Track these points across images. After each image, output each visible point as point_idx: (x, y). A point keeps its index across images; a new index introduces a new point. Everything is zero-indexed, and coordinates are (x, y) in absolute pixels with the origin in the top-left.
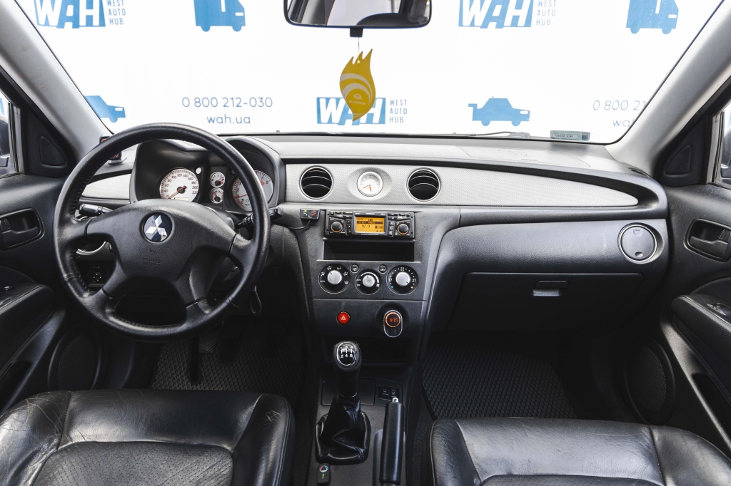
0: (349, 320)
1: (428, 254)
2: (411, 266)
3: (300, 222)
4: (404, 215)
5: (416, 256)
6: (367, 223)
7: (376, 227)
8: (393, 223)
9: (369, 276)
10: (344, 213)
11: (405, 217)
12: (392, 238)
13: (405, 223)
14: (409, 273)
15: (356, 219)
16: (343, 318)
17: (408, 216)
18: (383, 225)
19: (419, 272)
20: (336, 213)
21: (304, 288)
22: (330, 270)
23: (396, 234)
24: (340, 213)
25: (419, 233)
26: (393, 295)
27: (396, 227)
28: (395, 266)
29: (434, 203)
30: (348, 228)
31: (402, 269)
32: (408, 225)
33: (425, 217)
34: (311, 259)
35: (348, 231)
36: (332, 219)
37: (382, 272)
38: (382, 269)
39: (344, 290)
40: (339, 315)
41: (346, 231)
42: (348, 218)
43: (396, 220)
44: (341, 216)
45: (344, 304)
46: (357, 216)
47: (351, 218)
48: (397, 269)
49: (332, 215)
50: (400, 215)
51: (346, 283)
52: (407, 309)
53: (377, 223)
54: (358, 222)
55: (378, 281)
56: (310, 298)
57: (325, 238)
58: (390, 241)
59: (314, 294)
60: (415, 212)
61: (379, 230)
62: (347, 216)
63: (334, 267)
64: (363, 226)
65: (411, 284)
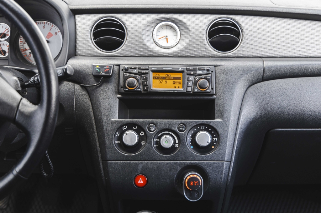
0: (147, 183)
1: (230, 111)
2: (212, 124)
3: (92, 79)
4: (204, 70)
5: (217, 114)
6: (164, 78)
7: (174, 83)
8: (191, 78)
9: (168, 136)
10: (139, 69)
11: (205, 72)
12: (191, 95)
13: (205, 78)
14: (210, 132)
15: (152, 75)
16: (141, 181)
17: (208, 70)
18: (181, 81)
19: (220, 131)
20: (131, 68)
21: (98, 149)
22: (126, 130)
23: (196, 90)
24: (135, 69)
25: (220, 88)
26: (193, 155)
27: (195, 83)
28: (195, 124)
29: (236, 55)
30: (143, 85)
31: (203, 127)
32: (208, 80)
33: (226, 71)
34: (104, 119)
35: (144, 88)
36: (127, 75)
37: (181, 131)
38: (182, 129)
39: (141, 151)
40: (136, 178)
41: (141, 87)
42: (144, 74)
43: (195, 75)
44: (136, 71)
45: (141, 166)
46: (153, 71)
47: (146, 74)
48: (197, 128)
49: (126, 71)
50: (200, 70)
51: (143, 143)
52: (208, 170)
53: (174, 78)
54: (154, 78)
55: (177, 141)
56: (105, 160)
57: (119, 96)
58: (189, 98)
59: (109, 155)
60: (215, 66)
61: (177, 86)
62: (143, 71)
63: (130, 126)
64: (160, 82)
65: (212, 144)
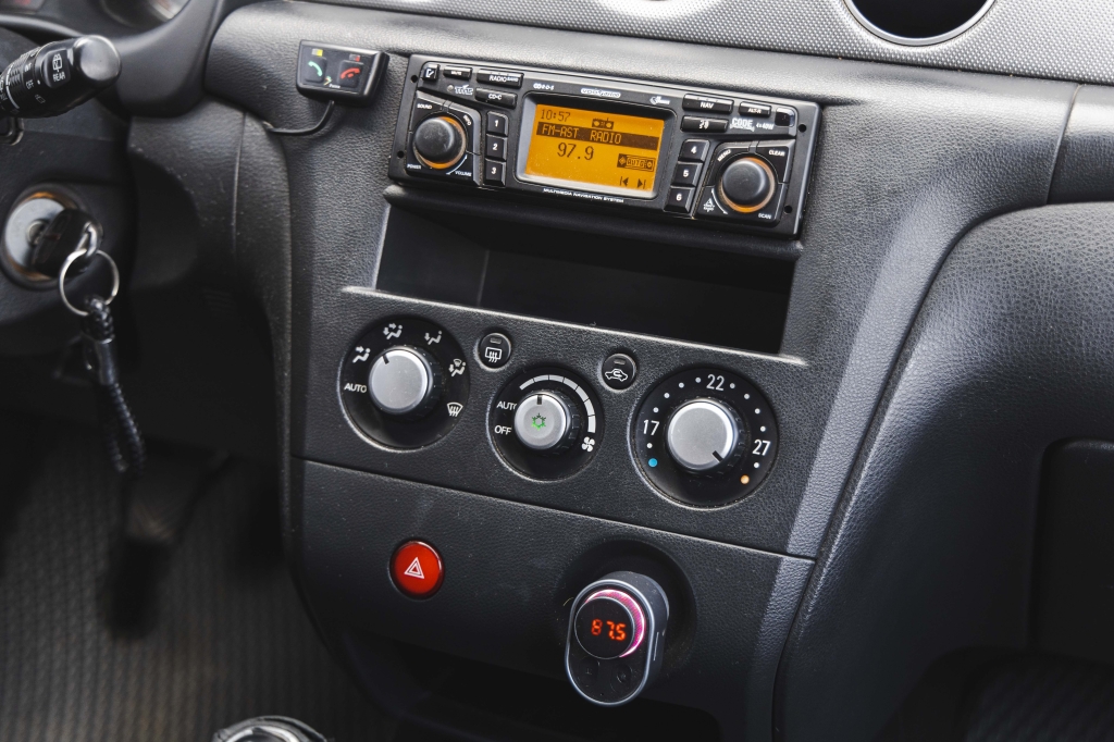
0: (441, 582)
1: (851, 328)
2: (754, 375)
3: (301, 105)
4: (764, 116)
5: (792, 328)
6: (584, 134)
7: (623, 162)
8: (705, 149)
10: (483, 80)
11: (769, 126)
12: (687, 225)
13: (762, 155)
15: (531, 114)
16: (415, 570)
17: (782, 119)
18: (654, 154)
19: (789, 412)
20: (448, 74)
22: (395, 343)
23: (709, 207)
24: (465, 78)
25: (829, 209)
26: (649, 501)
27: (717, 171)
28: (676, 362)
30: (486, 154)
31: (716, 382)
32: (777, 165)
34: (318, 280)
35: (485, 169)
36: (427, 101)
37: (614, 384)
38: (617, 374)
39: (441, 441)
40: (398, 559)
41: (477, 163)
42: (496, 104)
43: (719, 135)
44: (464, 90)
45: (425, 505)
46: (540, 98)
47: (505, 105)
48: (684, 382)
49: (431, 84)
50: (744, 113)
51: (453, 411)
53: (629, 140)
54: (542, 129)
55: (592, 428)
56: (299, 457)
57: (394, 189)
58: (683, 237)
60: (824, 103)
61: (634, 175)
62: (495, 95)
63: (415, 330)
64: (564, 151)
65: (740, 460)
